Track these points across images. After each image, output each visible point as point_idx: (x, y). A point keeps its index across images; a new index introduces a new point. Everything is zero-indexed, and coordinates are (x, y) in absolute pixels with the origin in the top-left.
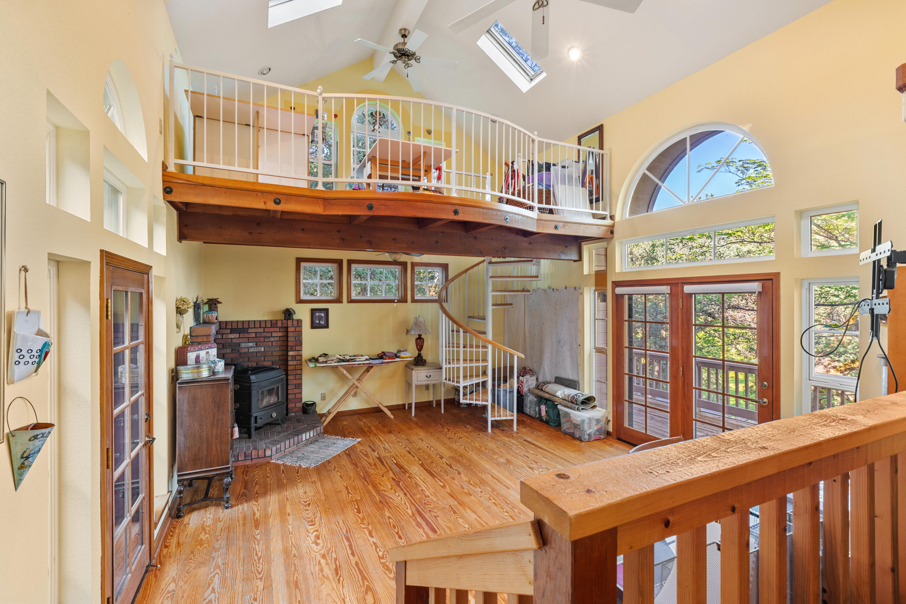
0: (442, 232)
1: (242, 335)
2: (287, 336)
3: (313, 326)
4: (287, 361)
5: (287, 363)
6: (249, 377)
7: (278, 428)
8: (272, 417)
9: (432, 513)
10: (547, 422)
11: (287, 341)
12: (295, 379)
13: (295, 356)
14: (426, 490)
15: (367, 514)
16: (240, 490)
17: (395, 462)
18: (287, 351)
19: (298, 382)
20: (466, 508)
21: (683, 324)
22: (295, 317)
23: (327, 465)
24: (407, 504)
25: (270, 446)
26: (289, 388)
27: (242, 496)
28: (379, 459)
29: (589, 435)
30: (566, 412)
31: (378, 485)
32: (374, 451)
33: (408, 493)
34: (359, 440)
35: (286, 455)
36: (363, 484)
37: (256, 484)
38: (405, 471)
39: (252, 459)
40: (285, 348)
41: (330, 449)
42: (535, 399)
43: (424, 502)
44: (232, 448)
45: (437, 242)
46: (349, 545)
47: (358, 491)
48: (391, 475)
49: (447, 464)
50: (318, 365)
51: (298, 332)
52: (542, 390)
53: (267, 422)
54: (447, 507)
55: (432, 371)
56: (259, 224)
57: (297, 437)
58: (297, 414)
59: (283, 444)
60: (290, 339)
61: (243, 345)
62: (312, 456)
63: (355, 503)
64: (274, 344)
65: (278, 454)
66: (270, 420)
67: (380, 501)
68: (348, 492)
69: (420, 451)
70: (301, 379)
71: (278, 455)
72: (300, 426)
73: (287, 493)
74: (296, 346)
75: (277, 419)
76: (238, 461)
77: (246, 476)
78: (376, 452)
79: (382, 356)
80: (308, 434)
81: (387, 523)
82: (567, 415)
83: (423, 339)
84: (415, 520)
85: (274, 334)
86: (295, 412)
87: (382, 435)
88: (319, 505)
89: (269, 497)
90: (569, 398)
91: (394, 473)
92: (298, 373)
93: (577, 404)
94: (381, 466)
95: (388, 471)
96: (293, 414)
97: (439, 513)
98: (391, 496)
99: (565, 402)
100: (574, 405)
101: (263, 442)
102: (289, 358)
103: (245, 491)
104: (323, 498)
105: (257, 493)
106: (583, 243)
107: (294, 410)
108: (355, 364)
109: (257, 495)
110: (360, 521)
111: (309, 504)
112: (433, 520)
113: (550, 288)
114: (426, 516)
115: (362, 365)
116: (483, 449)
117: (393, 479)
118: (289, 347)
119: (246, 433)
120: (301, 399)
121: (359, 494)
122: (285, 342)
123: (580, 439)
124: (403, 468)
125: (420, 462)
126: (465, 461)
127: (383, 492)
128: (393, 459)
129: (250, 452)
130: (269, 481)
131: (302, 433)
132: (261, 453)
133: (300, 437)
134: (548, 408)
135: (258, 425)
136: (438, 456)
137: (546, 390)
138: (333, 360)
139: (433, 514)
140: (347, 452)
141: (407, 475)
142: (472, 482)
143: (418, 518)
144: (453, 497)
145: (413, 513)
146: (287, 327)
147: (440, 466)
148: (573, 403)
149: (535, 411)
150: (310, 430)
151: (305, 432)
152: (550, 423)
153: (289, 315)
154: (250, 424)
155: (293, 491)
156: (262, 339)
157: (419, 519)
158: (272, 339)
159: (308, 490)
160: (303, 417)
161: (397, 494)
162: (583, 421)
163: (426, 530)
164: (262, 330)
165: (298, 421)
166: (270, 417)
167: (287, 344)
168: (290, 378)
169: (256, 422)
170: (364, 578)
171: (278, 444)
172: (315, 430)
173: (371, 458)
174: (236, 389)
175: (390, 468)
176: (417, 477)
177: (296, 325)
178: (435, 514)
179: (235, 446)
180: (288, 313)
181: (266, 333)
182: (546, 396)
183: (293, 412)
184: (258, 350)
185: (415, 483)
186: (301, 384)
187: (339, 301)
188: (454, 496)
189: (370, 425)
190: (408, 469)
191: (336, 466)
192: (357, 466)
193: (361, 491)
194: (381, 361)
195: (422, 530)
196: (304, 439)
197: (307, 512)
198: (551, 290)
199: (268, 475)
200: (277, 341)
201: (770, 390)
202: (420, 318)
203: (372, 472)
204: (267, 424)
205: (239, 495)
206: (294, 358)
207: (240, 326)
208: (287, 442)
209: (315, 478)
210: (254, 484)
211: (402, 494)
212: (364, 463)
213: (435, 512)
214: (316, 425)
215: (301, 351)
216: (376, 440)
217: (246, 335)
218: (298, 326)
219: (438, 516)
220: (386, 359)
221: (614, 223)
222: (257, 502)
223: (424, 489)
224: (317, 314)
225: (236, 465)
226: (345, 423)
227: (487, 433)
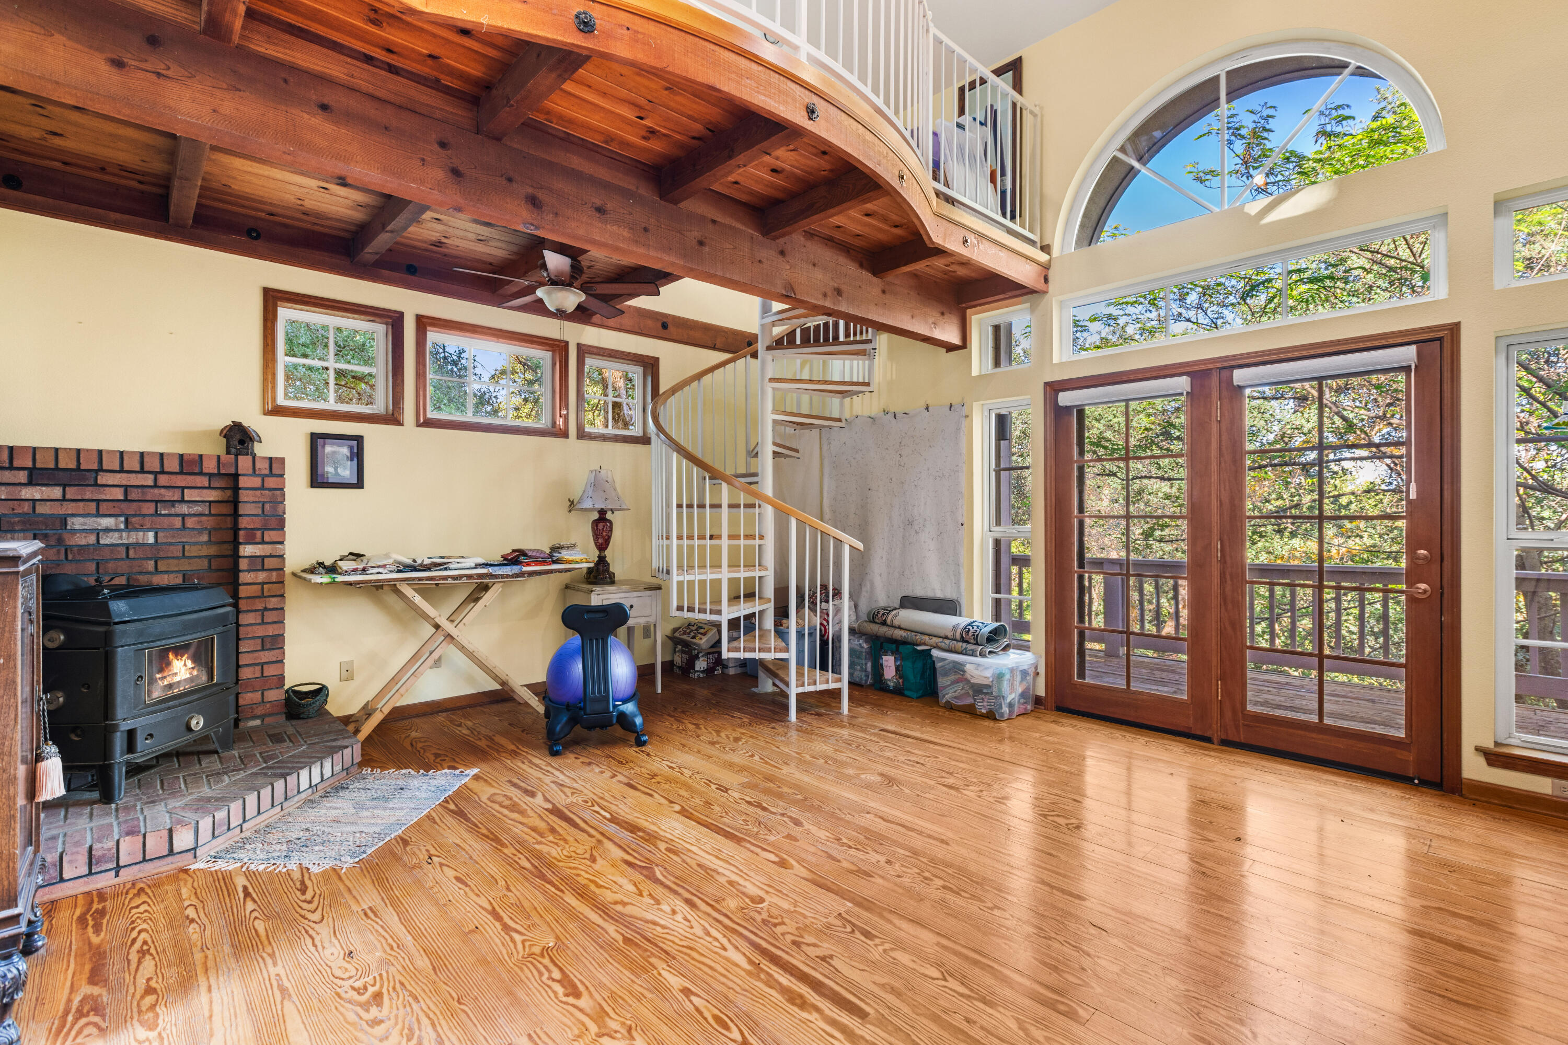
0: (714, 222)
1: (71, 492)
2: (235, 502)
3: (317, 480)
4: (235, 571)
5: (236, 577)
6: (107, 603)
7: (211, 763)
8: (189, 729)
9: (805, 948)
10: (898, 692)
11: (236, 514)
12: (263, 623)
13: (263, 558)
14: (741, 882)
15: (606, 994)
16: (72, 989)
17: (608, 816)
18: (236, 544)
19: (270, 631)
20: (885, 914)
21: (1221, 454)
22: (261, 450)
23: (399, 850)
24: (714, 933)
25: (190, 816)
26: (241, 649)
27: (80, 1014)
28: (556, 812)
29: (1011, 705)
30: (954, 662)
31: (593, 887)
32: (532, 794)
33: (695, 899)
34: (475, 771)
35: (245, 841)
36: (545, 893)
37: (143, 953)
38: (651, 838)
39: (118, 868)
40: (229, 536)
41: (391, 805)
42: (865, 645)
43: (759, 918)
44: (32, 838)
45: (701, 243)
47: (537, 919)
48: (617, 853)
49: (749, 803)
50: (340, 578)
51: (270, 490)
52: (884, 623)
53: (171, 745)
54: (832, 920)
55: (635, 594)
56: (153, 41)
57: (282, 781)
58: (268, 720)
59: (236, 806)
60: (244, 509)
61: (76, 523)
62: (337, 831)
63: (546, 961)
64: (190, 523)
65: (219, 840)
66: (183, 740)
67: (627, 940)
68: (506, 927)
69: (658, 779)
70: (282, 622)
71: (221, 843)
72: (286, 752)
73: (279, 969)
74: (264, 529)
75: (205, 739)
76: (62, 880)
77: (97, 929)
78: (539, 796)
79: (516, 558)
80: (316, 769)
81: (689, 1014)
82: (958, 668)
83: (610, 522)
84: (773, 983)
85: (189, 495)
86: (262, 717)
87: (534, 753)
88: (418, 992)
89: (204, 997)
90: (955, 632)
91: (620, 847)
92: (270, 606)
93: (977, 644)
94: (572, 830)
95: (599, 841)
96: (257, 722)
97: (825, 945)
98: (649, 917)
99: (947, 642)
100: (970, 647)
101: (161, 807)
102: (243, 564)
103: (95, 990)
104: (423, 962)
105: (149, 991)
106: (968, 311)
107: (259, 711)
108: (445, 578)
109: (150, 999)
110: (593, 1028)
111: (378, 996)
112: (826, 972)
113: (886, 413)
114: (794, 962)
115: (464, 580)
116: (808, 757)
117: (629, 864)
118: (241, 533)
119: (91, 788)
120: (281, 678)
121: (545, 927)
122: (229, 520)
123: (991, 716)
124: (640, 829)
125: (678, 808)
126: (785, 789)
127: (619, 908)
128: (596, 808)
129: (111, 844)
130: (195, 937)
131: (297, 769)
132: (156, 845)
133: (291, 779)
134: (902, 659)
135: (138, 758)
136: (713, 787)
137: (896, 623)
138: (384, 566)
139: (809, 951)
140: (452, 807)
141: (662, 846)
142: (845, 841)
143: (776, 976)
145: (751, 962)
146: (236, 476)
147: (736, 810)
148: (967, 642)
149: (866, 671)
150: (321, 759)
151: (309, 765)
152: (906, 692)
153: (242, 442)
154: (107, 752)
155: (302, 958)
156: (149, 509)
158: (184, 509)
159: (356, 943)
160: (290, 728)
161: (666, 908)
162: (999, 677)
163: (827, 1012)
164: (149, 480)
165: (277, 738)
166: (183, 728)
167: (236, 523)
168: (245, 619)
169: (131, 747)
171: (217, 809)
172: (338, 757)
173: (530, 812)
174: (50, 645)
175: (602, 834)
176: (693, 848)
177: (267, 472)
178: (818, 952)
179: (45, 834)
180: (238, 437)
181: (163, 491)
182: (898, 634)
183: (254, 718)
184: (131, 541)
185: (699, 865)
186: (282, 636)
187: (392, 418)
188: (829, 885)
189: (490, 734)
190: (656, 829)
191: (433, 852)
192: (497, 840)
193: (549, 918)
194: (515, 569)
195: (815, 1014)
196: (304, 785)
197: (379, 1030)
198: (890, 416)
199: (191, 912)
200: (201, 515)
201: (1436, 568)
202: (603, 472)
203: (554, 853)
204: (167, 756)
205: (67, 1012)
206: (258, 563)
207: (66, 463)
208: (251, 799)
209: (370, 897)
210: (134, 957)
211: (680, 905)
212: (518, 830)
213: (814, 945)
214: (339, 743)
215: (282, 543)
216: (524, 767)
217: (89, 493)
218: (271, 474)
219: (830, 957)
220: (528, 564)
221: (1050, 261)
222: (152, 1027)
223: (734, 878)
224: (328, 449)
225: (53, 897)
226: (414, 734)
227: (788, 724)
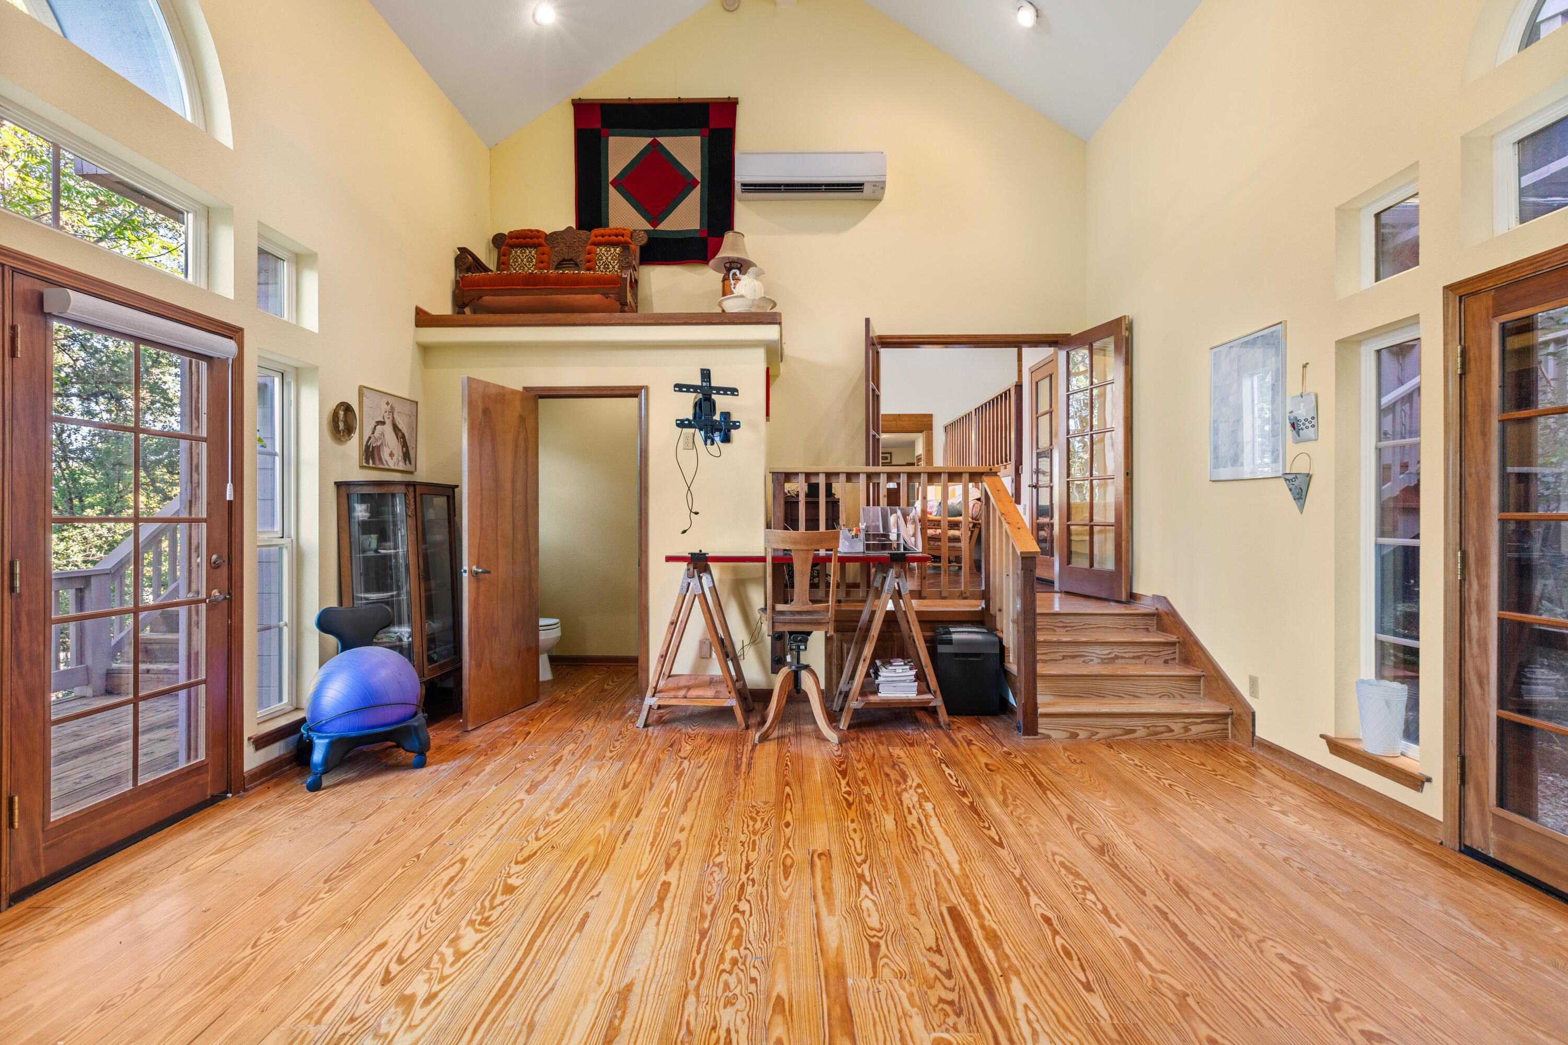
9: (944, 967)
46: (1186, 935)
81: (1093, 971)
84: (1002, 957)
110: (1192, 1003)
112: (946, 943)
114: (966, 961)
139: (942, 963)
144: (846, 1008)
145: (1008, 981)
157: (989, 955)
163: (976, 924)
170: (1115, 866)
178: (936, 958)
188: (837, 1011)
195: (987, 923)
213: (933, 964)
219: (930, 949)
